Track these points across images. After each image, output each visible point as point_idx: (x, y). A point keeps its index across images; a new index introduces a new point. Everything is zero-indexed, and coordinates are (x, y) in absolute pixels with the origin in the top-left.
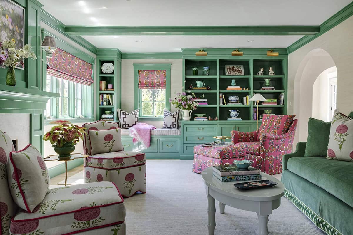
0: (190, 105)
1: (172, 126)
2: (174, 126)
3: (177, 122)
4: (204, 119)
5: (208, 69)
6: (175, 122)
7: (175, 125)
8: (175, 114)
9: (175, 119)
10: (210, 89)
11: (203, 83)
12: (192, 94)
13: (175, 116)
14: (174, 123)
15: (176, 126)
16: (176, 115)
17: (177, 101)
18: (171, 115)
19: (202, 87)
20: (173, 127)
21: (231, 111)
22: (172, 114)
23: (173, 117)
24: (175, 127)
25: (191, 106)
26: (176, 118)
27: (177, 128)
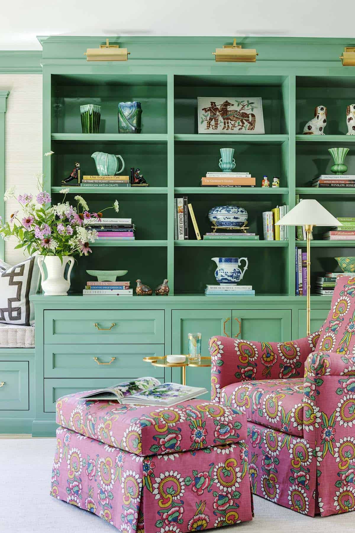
0: (67, 241)
1: (6, 314)
2: (15, 314)
3: (23, 300)
4: (120, 288)
5: (134, 110)
6: (18, 299)
7: (18, 309)
8: (18, 270)
9: (16, 287)
10: (145, 182)
11: (118, 159)
12: (77, 198)
13: (16, 279)
14: (14, 305)
15: (19, 314)
16: (21, 274)
17: (19, 225)
18: (4, 275)
19: (116, 175)
20: (11, 318)
21: (216, 260)
22: (9, 271)
23: (12, 283)
24: (19, 317)
25: (70, 242)
26: (20, 284)
27: (23, 320)
